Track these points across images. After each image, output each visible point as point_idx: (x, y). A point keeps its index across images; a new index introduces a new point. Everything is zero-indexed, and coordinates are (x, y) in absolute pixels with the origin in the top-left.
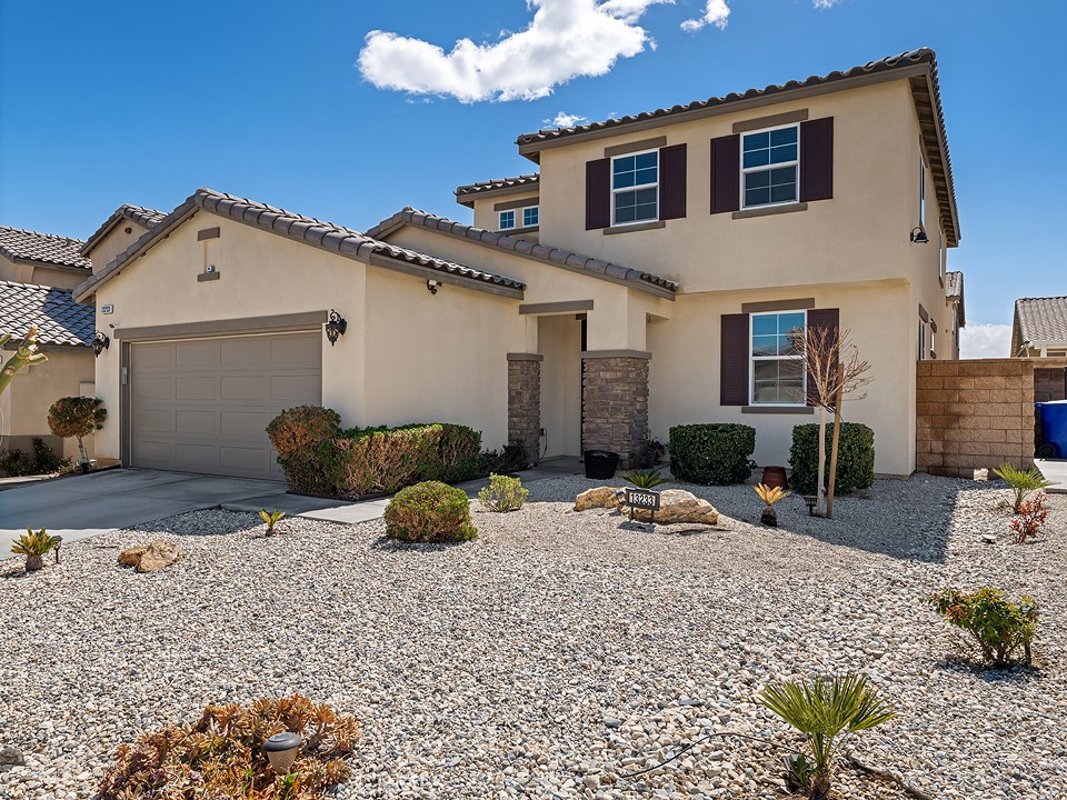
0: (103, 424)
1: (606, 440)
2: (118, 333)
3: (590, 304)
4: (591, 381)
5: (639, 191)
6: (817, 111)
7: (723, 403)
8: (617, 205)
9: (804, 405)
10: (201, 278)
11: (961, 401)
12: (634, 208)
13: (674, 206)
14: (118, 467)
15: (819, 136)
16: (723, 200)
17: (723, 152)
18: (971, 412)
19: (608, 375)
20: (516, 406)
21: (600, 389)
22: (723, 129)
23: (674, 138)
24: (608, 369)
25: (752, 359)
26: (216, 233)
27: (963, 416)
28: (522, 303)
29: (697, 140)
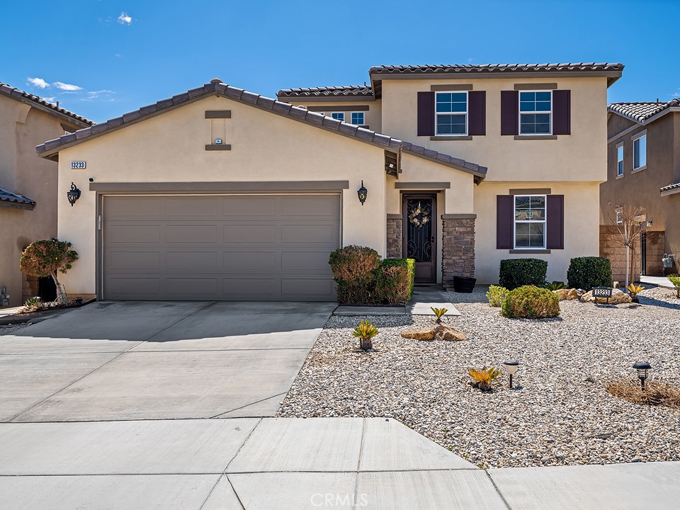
0: (72, 264)
1: (461, 270)
2: (93, 185)
3: (448, 185)
4: (449, 233)
5: (453, 115)
6: (562, 85)
7: (498, 247)
8: (438, 123)
9: (545, 249)
10: (208, 148)
11: (608, 247)
12: (451, 126)
13: (478, 127)
14: (94, 301)
15: (563, 100)
16: (509, 127)
17: (509, 100)
18: (612, 252)
19: (461, 230)
20: (393, 249)
21: (455, 238)
22: (509, 86)
23: (478, 86)
24: (462, 225)
25: (515, 221)
26: (226, 114)
27: (609, 254)
28: (397, 181)
29: (493, 91)
